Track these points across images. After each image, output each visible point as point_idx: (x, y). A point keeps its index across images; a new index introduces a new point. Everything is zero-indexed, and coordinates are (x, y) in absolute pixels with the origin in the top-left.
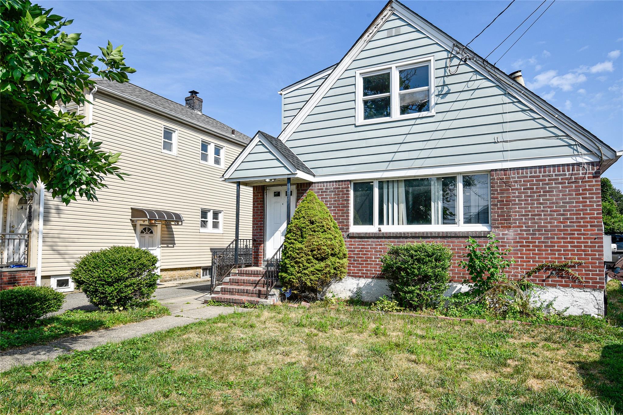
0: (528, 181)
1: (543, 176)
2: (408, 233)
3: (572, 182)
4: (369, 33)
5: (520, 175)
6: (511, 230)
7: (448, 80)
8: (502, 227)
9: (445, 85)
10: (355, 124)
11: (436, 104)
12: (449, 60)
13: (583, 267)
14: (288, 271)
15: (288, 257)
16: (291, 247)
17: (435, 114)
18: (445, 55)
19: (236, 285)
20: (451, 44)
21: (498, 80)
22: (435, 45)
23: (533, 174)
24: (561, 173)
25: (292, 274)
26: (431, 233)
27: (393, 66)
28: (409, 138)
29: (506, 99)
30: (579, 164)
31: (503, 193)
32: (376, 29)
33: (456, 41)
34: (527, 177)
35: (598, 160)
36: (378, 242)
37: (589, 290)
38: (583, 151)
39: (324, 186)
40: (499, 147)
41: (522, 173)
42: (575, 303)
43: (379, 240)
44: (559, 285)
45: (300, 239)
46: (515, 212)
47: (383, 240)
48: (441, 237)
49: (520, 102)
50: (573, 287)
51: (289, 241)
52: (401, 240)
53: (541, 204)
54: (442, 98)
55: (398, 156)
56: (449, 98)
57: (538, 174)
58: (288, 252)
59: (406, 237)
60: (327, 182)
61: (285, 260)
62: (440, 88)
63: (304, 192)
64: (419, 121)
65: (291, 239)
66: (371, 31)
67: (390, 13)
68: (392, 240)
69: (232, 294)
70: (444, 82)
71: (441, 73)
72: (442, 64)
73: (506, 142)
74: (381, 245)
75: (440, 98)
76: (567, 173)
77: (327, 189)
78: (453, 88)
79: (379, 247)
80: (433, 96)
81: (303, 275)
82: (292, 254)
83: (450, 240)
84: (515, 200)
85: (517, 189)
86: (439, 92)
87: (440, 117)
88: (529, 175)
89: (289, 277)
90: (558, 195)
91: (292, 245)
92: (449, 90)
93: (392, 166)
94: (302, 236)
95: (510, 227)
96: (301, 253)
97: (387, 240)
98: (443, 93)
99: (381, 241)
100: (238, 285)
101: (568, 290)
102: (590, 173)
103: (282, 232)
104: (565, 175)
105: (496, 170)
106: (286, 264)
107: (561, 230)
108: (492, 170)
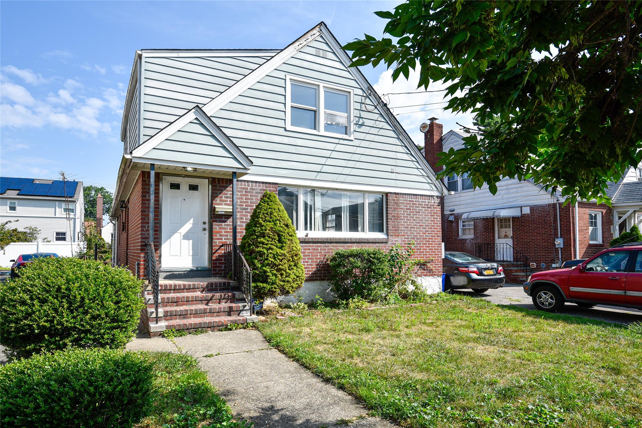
0: (408, 204)
1: (416, 201)
2: (333, 239)
3: (429, 208)
4: (300, 43)
5: (404, 199)
6: (400, 237)
7: (364, 114)
8: (395, 235)
9: (360, 117)
10: (285, 128)
11: (355, 131)
12: (363, 98)
13: (434, 263)
14: (269, 280)
15: (268, 265)
16: (271, 253)
17: (353, 139)
18: (360, 92)
19: (173, 306)
20: (366, 87)
21: (395, 126)
22: (354, 81)
23: (410, 199)
24: (424, 200)
25: (273, 284)
26: (351, 239)
27: (322, 85)
28: (334, 155)
29: (398, 143)
30: (432, 196)
31: (395, 211)
32: (305, 43)
33: (370, 85)
34: (407, 201)
35: (440, 195)
36: (306, 246)
37: (436, 277)
38: (435, 188)
39: (248, 186)
40: (393, 176)
41: (405, 198)
42: (430, 286)
43: (307, 245)
44: (423, 275)
45: (279, 245)
46: (402, 225)
47: (311, 244)
48: (357, 243)
49: (406, 147)
50: (429, 276)
51: (265, 246)
52: (327, 244)
53: (414, 220)
54: (359, 127)
55: (325, 169)
56: (363, 129)
57: (413, 200)
58: (267, 259)
59: (331, 243)
60: (252, 182)
61: (264, 268)
62: (357, 119)
63: (223, 189)
64: (341, 142)
65: (267, 244)
66: (301, 42)
67: (318, 34)
68: (319, 245)
69: (184, 318)
70: (360, 114)
71: (358, 106)
72: (359, 99)
73: (398, 173)
74: (309, 249)
75: (357, 127)
76: (427, 201)
77: (252, 189)
78: (367, 122)
79: (307, 251)
80: (352, 124)
81: (285, 283)
82: (273, 260)
83: (363, 244)
84: (401, 217)
85: (402, 209)
86: (357, 121)
87: (356, 143)
88: (409, 199)
89: (269, 287)
90: (422, 215)
91: (271, 251)
92: (364, 123)
93: (321, 176)
94: (280, 241)
95: (399, 236)
96: (283, 259)
97: (315, 245)
98: (360, 123)
99: (309, 246)
100: (177, 305)
101: (427, 277)
102: (437, 203)
103: (182, 235)
104: (426, 202)
105: (391, 193)
106: (265, 272)
107: (424, 239)
108: (389, 193)
